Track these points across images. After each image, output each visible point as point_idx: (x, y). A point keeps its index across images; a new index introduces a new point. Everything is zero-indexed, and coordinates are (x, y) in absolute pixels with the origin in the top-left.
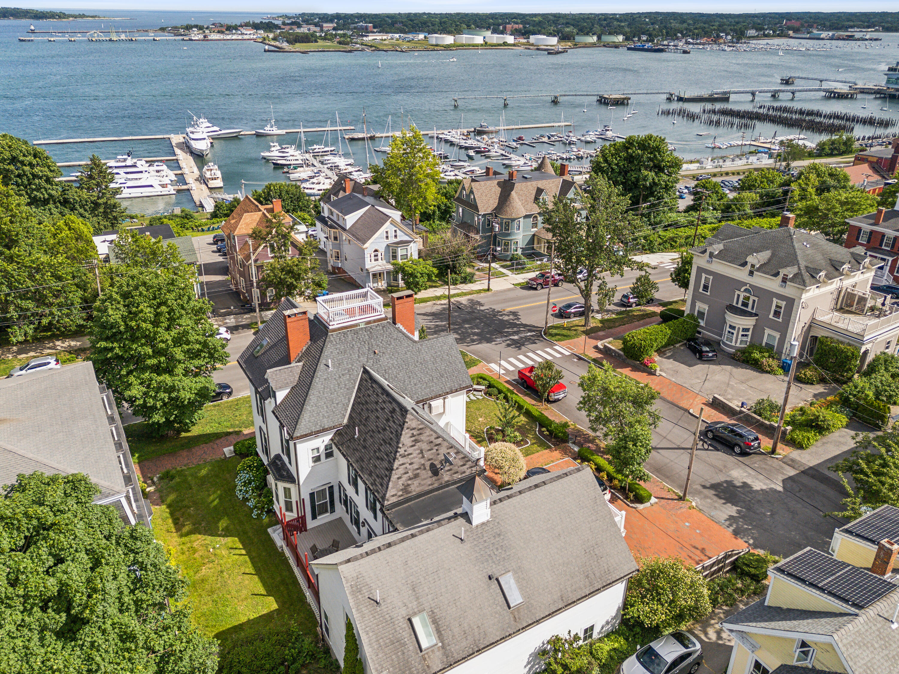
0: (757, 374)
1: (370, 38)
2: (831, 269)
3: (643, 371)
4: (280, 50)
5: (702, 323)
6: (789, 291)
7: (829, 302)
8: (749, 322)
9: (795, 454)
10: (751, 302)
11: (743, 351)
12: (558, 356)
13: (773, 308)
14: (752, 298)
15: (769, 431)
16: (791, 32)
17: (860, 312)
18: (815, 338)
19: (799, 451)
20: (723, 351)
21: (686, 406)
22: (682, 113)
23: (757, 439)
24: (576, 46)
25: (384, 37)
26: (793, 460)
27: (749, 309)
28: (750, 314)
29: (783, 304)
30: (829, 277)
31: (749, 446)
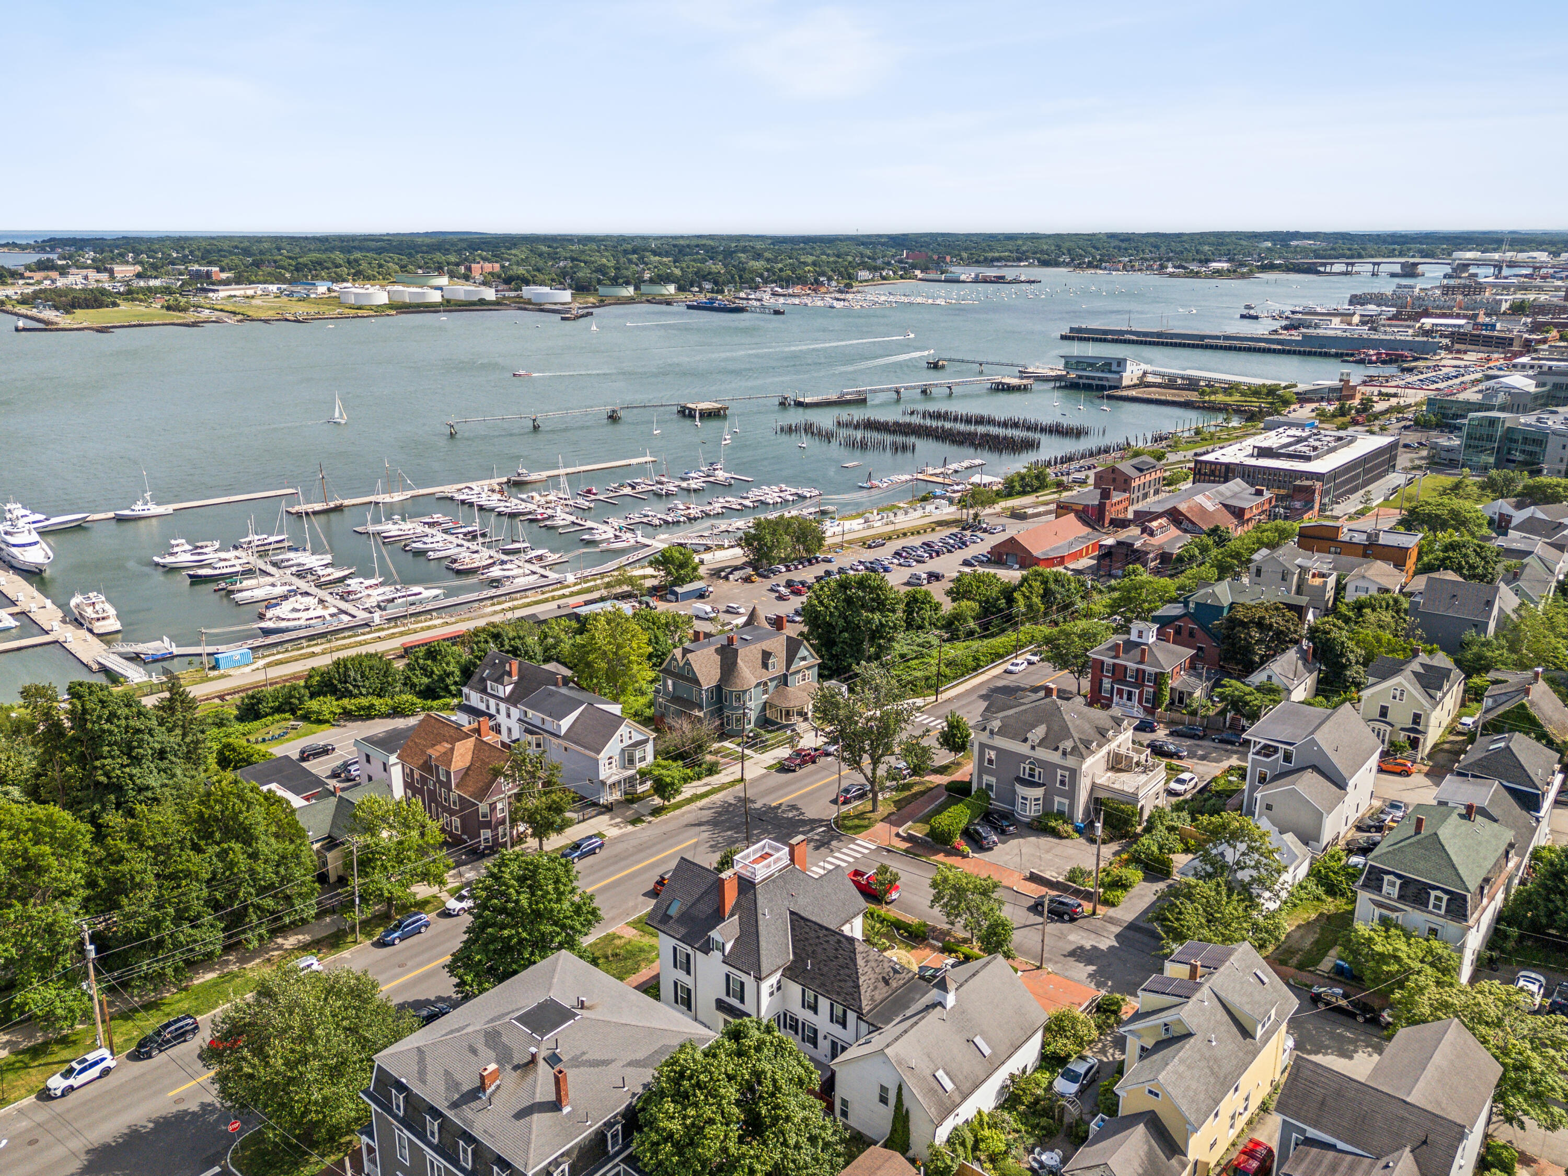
0: (1057, 841)
1: (222, 294)
2: (1099, 737)
3: (956, 855)
4: (48, 327)
5: (992, 795)
6: (1070, 762)
7: (1103, 765)
8: (1039, 792)
9: (1111, 912)
10: (1037, 773)
11: (1038, 819)
12: (866, 851)
13: (1059, 777)
14: (1037, 770)
15: (1088, 896)
16: (918, 272)
17: (1128, 770)
18: (1097, 799)
19: (1113, 909)
20: (1019, 821)
21: (1010, 885)
22: (809, 429)
23: (1080, 905)
24: (602, 303)
25: (250, 292)
26: (1110, 918)
27: (1036, 780)
28: (1039, 785)
29: (1067, 774)
30: (1100, 746)
31: (1076, 913)
